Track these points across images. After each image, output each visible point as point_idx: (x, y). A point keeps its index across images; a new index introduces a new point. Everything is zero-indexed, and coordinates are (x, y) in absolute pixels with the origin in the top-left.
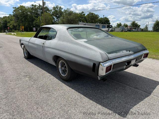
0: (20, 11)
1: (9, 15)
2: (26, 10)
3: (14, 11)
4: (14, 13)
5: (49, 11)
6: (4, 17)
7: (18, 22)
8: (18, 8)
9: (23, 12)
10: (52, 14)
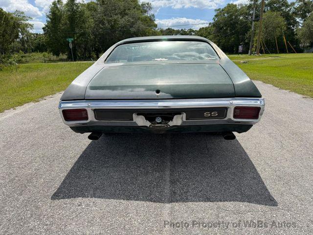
0: (226, 14)
1: (207, 25)
2: (237, 11)
3: (216, 16)
4: (215, 20)
5: (287, 6)
6: (200, 29)
7: (218, 36)
8: (223, 10)
9: (231, 15)
10: (293, 13)
